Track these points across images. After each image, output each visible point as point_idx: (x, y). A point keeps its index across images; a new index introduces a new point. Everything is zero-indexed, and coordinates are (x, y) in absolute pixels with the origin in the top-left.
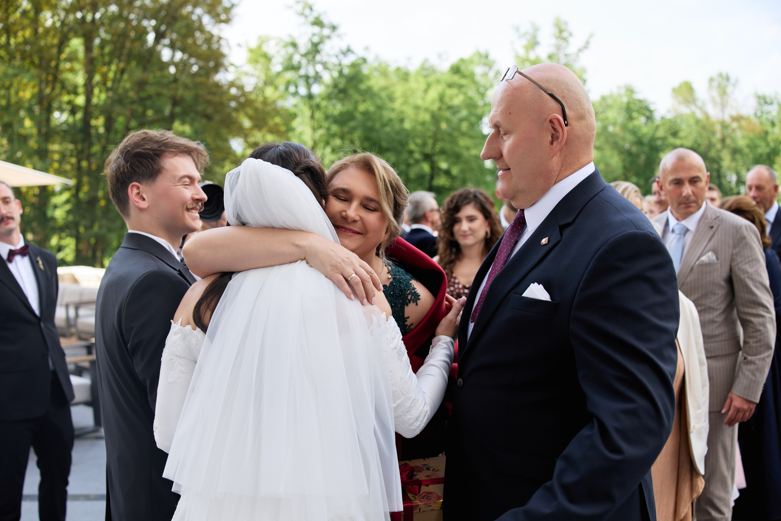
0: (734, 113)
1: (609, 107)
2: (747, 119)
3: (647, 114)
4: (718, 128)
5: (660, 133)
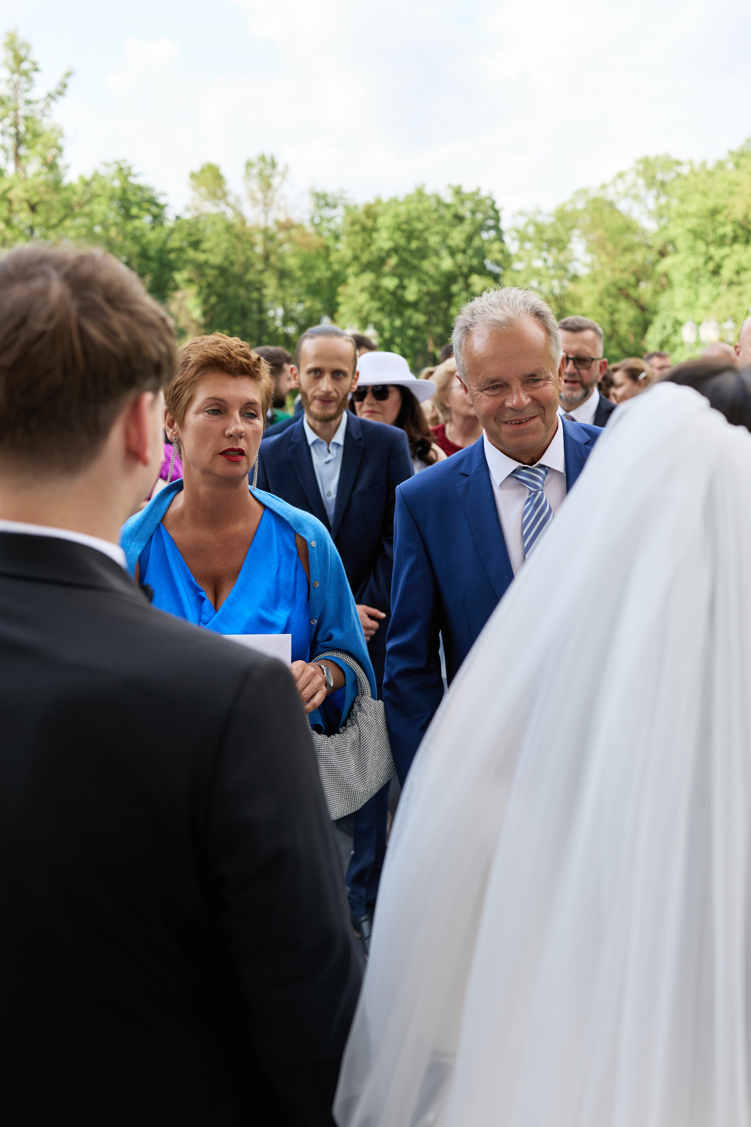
0: (282, 218)
1: (95, 196)
2: (299, 227)
3: (154, 210)
4: (259, 238)
5: (175, 242)
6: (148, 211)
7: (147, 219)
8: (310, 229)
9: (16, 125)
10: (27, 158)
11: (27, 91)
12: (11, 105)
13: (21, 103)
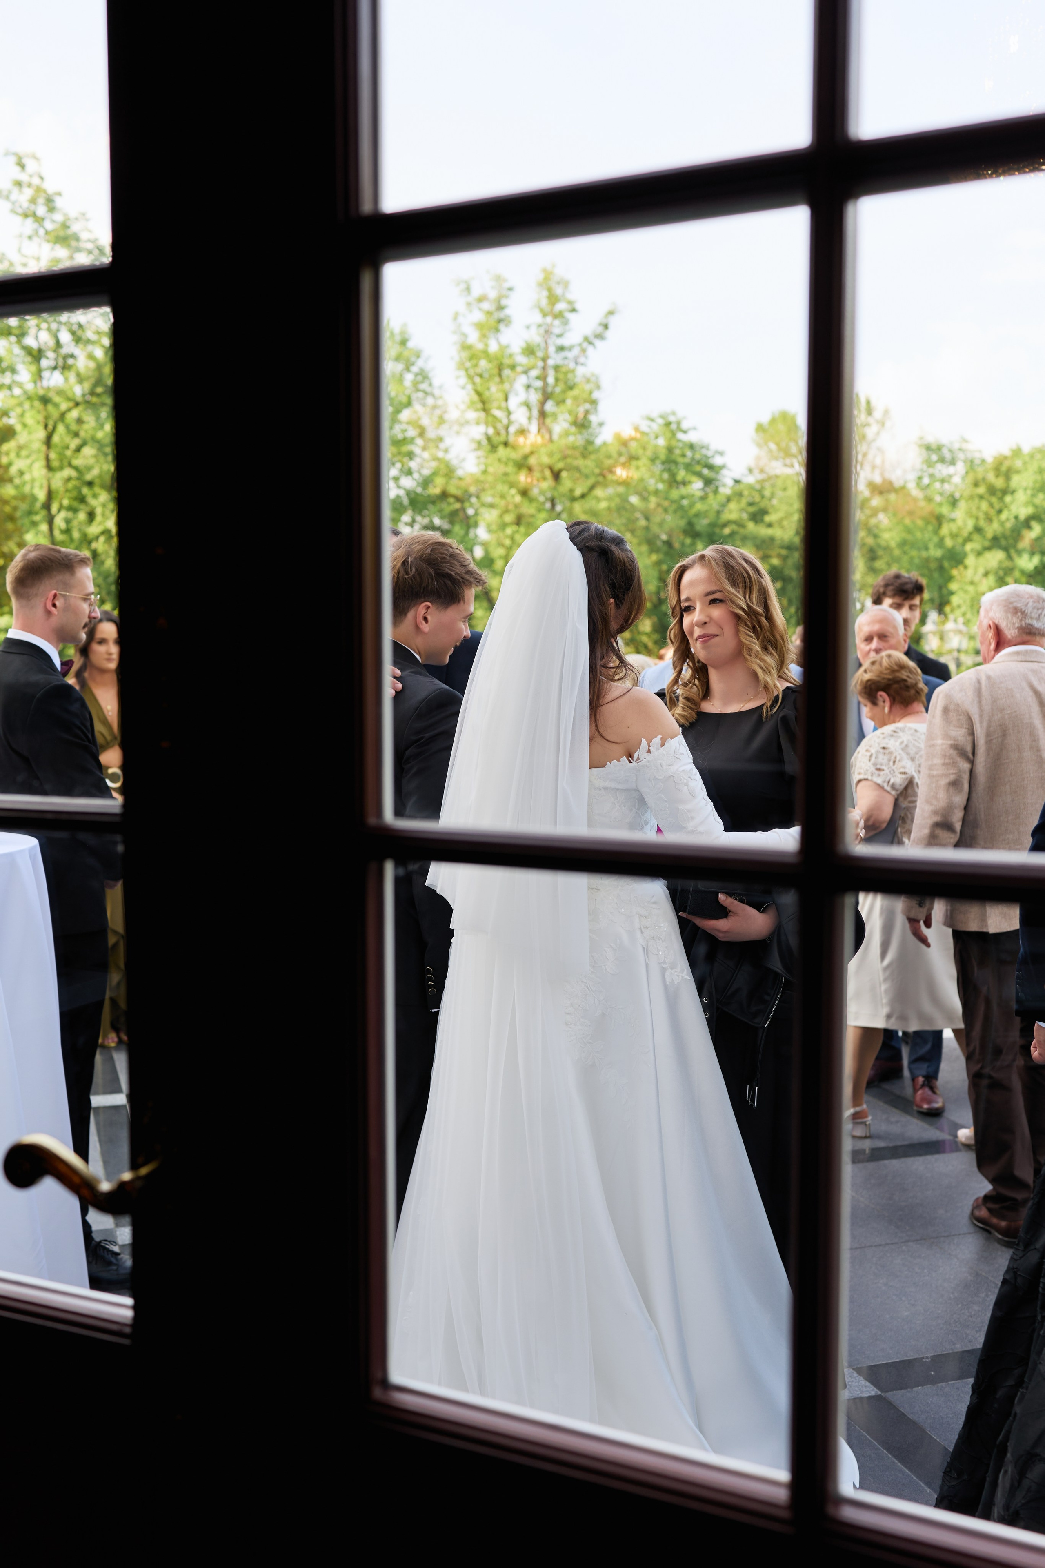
0: (878, 479)
2: (901, 490)
3: (708, 473)
6: (699, 475)
7: (697, 485)
8: (915, 492)
9: (543, 378)
10: (555, 416)
11: (559, 336)
12: (540, 354)
13: (552, 349)
